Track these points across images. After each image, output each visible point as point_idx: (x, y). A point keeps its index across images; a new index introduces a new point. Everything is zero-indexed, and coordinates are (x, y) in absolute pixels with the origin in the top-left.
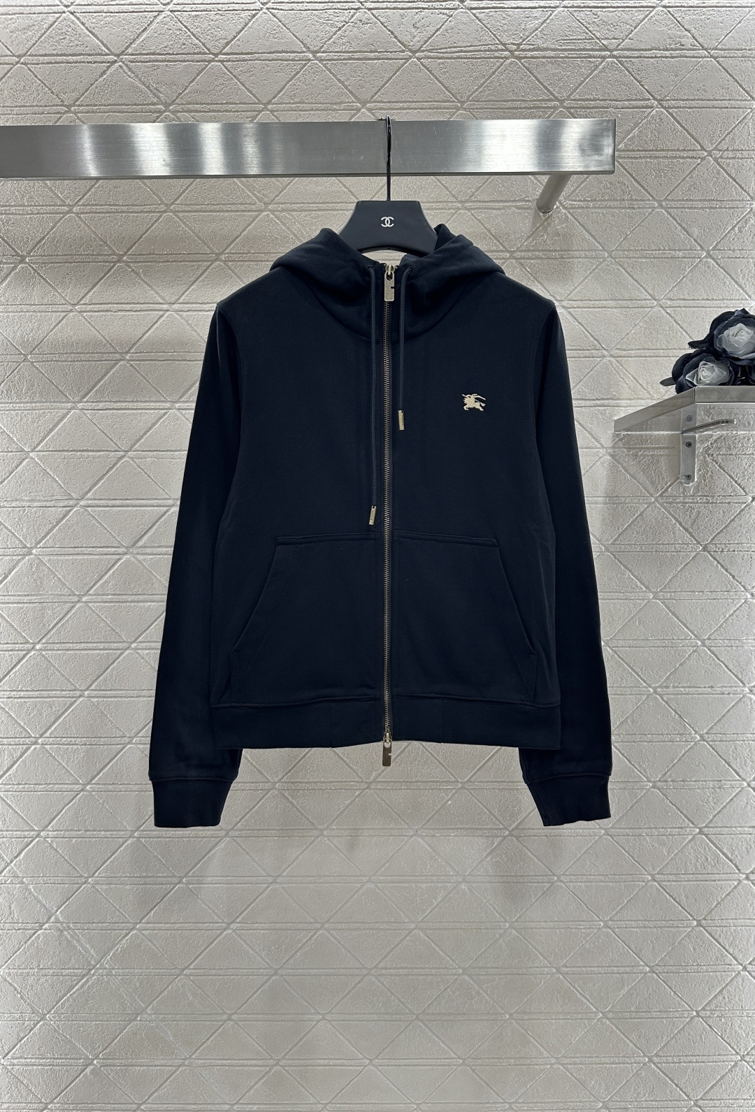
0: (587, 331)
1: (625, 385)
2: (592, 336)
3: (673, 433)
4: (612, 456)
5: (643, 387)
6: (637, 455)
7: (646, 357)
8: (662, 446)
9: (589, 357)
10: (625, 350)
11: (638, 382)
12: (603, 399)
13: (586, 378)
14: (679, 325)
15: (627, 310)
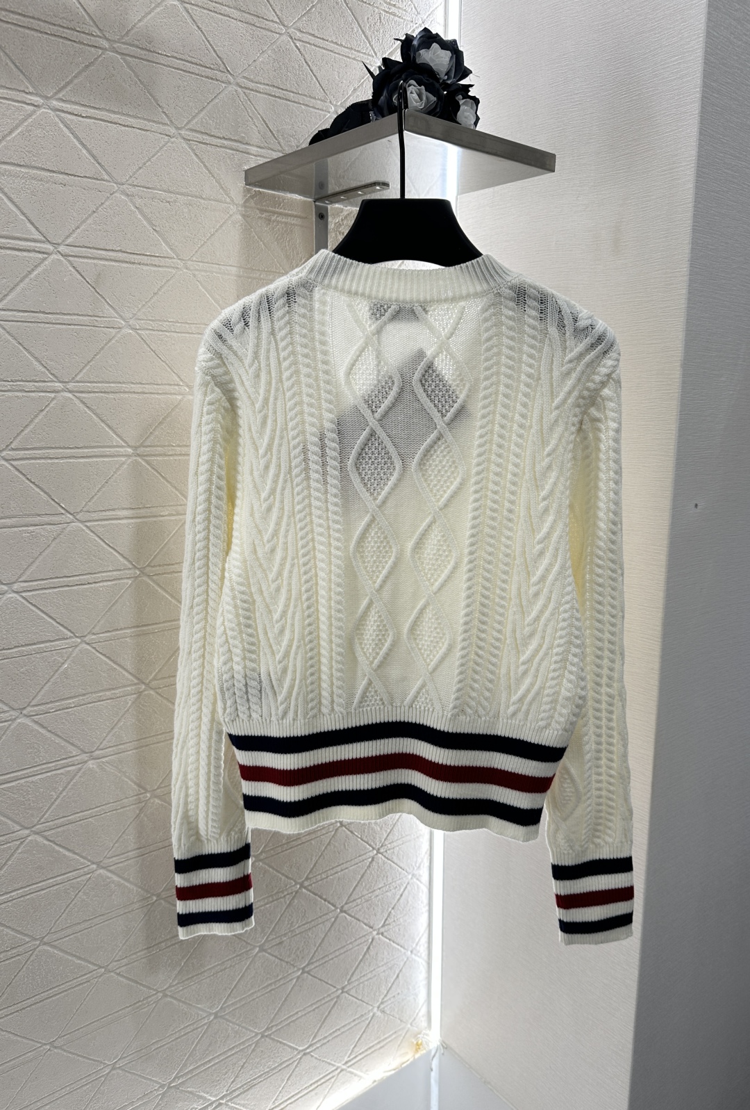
0: (208, 41)
1: (253, 127)
2: (215, 51)
3: (305, 199)
4: (243, 216)
5: (273, 135)
6: (270, 220)
7: (275, 96)
8: (295, 213)
9: (212, 79)
10: (252, 81)
11: (268, 126)
12: (230, 139)
13: (210, 106)
14: (309, 66)
15: (254, 28)
